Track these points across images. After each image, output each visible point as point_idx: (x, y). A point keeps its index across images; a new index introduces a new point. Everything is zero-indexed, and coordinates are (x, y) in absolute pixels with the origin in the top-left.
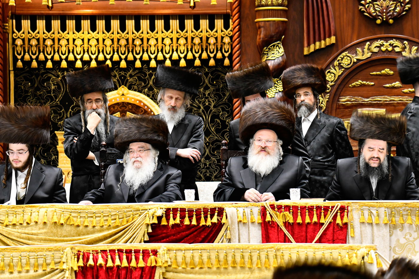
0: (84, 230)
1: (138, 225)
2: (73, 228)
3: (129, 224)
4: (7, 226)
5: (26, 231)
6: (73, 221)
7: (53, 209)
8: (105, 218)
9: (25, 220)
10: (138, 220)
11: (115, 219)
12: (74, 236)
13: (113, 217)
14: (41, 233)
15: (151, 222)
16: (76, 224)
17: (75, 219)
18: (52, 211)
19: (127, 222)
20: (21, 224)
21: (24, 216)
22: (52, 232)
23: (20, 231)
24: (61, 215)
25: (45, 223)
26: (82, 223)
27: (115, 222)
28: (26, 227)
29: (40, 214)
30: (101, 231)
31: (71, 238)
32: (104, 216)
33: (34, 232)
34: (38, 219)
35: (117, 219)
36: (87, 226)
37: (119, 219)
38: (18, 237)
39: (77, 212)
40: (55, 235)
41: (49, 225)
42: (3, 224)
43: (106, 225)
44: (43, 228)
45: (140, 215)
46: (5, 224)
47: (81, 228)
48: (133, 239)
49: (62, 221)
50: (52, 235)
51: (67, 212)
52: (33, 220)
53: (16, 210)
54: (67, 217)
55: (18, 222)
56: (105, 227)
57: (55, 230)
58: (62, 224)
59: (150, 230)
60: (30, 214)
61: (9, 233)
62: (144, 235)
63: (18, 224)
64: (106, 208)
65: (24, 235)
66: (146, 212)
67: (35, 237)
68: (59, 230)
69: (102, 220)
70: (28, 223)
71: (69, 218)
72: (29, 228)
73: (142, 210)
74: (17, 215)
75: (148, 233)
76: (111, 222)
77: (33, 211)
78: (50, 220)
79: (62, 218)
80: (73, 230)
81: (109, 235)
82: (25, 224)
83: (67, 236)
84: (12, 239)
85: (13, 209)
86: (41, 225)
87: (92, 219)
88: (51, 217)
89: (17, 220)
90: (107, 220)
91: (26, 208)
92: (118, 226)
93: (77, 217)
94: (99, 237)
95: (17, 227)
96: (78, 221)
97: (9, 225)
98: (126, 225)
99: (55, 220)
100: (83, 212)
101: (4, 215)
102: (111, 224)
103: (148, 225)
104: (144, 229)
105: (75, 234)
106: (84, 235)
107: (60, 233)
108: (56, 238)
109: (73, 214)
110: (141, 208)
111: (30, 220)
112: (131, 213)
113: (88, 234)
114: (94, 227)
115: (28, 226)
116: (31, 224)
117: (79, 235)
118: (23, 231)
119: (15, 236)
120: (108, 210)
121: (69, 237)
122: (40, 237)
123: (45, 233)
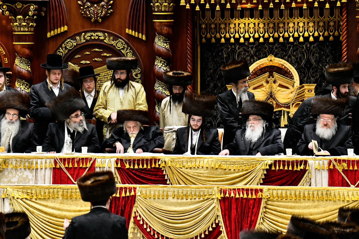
0: (229, 172)
1: (259, 169)
2: (223, 170)
3: (253, 169)
4: (187, 168)
5: (197, 172)
6: (223, 166)
7: (212, 159)
8: (240, 165)
9: (197, 165)
10: (259, 167)
11: (246, 166)
12: (223, 175)
13: (244, 165)
14: (205, 173)
15: (265, 168)
16: (224, 168)
17: (223, 165)
18: (211, 160)
19: (253, 167)
20: (194, 168)
21: (196, 163)
22: (211, 172)
23: (194, 171)
24: (216, 163)
25: (207, 167)
26: (228, 168)
27: (246, 168)
28: (197, 169)
29: (204, 162)
30: (238, 172)
31: (221, 176)
32: (240, 164)
33: (201, 172)
34: (203, 165)
35: (247, 166)
36: (230, 170)
37: (248, 165)
38: (193, 175)
39: (225, 161)
40: (213, 174)
41: (209, 168)
42: (185, 167)
43: (241, 169)
44: (206, 170)
45: (260, 164)
46: (186, 167)
47: (227, 170)
48: (256, 177)
49: (217, 167)
50: (211, 174)
51: (219, 161)
52: (201, 166)
53: (192, 160)
54: (219, 164)
55: (193, 166)
56: (240, 170)
57: (213, 172)
58: (217, 168)
59: (265, 173)
60: (199, 162)
61: (188, 173)
62: (262, 175)
63: (193, 167)
64: (241, 160)
65: (196, 174)
66: (263, 162)
67: (202, 175)
68: (215, 171)
69: (239, 166)
70: (198, 167)
71: (220, 165)
72: (199, 170)
73: (261, 161)
74: (192, 162)
75: (264, 174)
76: (244, 168)
77: (201, 160)
78: (210, 166)
79: (217, 165)
80: (223, 172)
81: (242, 175)
82: (196, 168)
83: (219, 175)
84: (190, 176)
85: (190, 159)
86: (205, 169)
87: (233, 165)
88: (210, 164)
89: (192, 165)
90: (241, 166)
91: (197, 159)
92: (247, 170)
93: (225, 164)
94: (237, 176)
95: (192, 169)
96: (225, 167)
97: (188, 168)
98: (252, 169)
99: (213, 166)
100: (228, 162)
101: (185, 162)
102: (243, 169)
103: (264, 170)
104: (262, 172)
105: (224, 174)
106: (228, 174)
107: (215, 173)
108: (214, 176)
109: (223, 163)
110: (260, 160)
111: (199, 166)
112: (255, 162)
113: (231, 174)
114: (234, 170)
115: (198, 169)
116: (200, 168)
117: (226, 174)
118: (196, 171)
119: (191, 174)
120: (242, 160)
121: (221, 175)
122: (205, 175)
123: (207, 173)
